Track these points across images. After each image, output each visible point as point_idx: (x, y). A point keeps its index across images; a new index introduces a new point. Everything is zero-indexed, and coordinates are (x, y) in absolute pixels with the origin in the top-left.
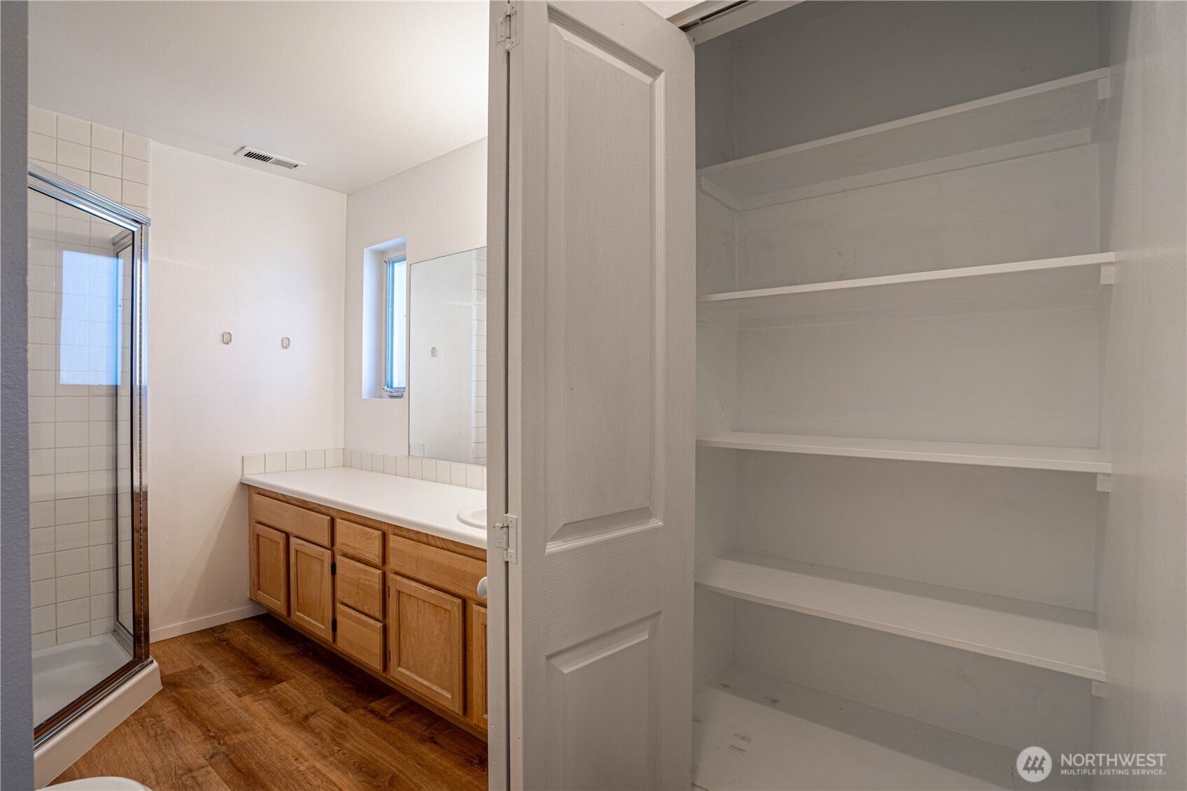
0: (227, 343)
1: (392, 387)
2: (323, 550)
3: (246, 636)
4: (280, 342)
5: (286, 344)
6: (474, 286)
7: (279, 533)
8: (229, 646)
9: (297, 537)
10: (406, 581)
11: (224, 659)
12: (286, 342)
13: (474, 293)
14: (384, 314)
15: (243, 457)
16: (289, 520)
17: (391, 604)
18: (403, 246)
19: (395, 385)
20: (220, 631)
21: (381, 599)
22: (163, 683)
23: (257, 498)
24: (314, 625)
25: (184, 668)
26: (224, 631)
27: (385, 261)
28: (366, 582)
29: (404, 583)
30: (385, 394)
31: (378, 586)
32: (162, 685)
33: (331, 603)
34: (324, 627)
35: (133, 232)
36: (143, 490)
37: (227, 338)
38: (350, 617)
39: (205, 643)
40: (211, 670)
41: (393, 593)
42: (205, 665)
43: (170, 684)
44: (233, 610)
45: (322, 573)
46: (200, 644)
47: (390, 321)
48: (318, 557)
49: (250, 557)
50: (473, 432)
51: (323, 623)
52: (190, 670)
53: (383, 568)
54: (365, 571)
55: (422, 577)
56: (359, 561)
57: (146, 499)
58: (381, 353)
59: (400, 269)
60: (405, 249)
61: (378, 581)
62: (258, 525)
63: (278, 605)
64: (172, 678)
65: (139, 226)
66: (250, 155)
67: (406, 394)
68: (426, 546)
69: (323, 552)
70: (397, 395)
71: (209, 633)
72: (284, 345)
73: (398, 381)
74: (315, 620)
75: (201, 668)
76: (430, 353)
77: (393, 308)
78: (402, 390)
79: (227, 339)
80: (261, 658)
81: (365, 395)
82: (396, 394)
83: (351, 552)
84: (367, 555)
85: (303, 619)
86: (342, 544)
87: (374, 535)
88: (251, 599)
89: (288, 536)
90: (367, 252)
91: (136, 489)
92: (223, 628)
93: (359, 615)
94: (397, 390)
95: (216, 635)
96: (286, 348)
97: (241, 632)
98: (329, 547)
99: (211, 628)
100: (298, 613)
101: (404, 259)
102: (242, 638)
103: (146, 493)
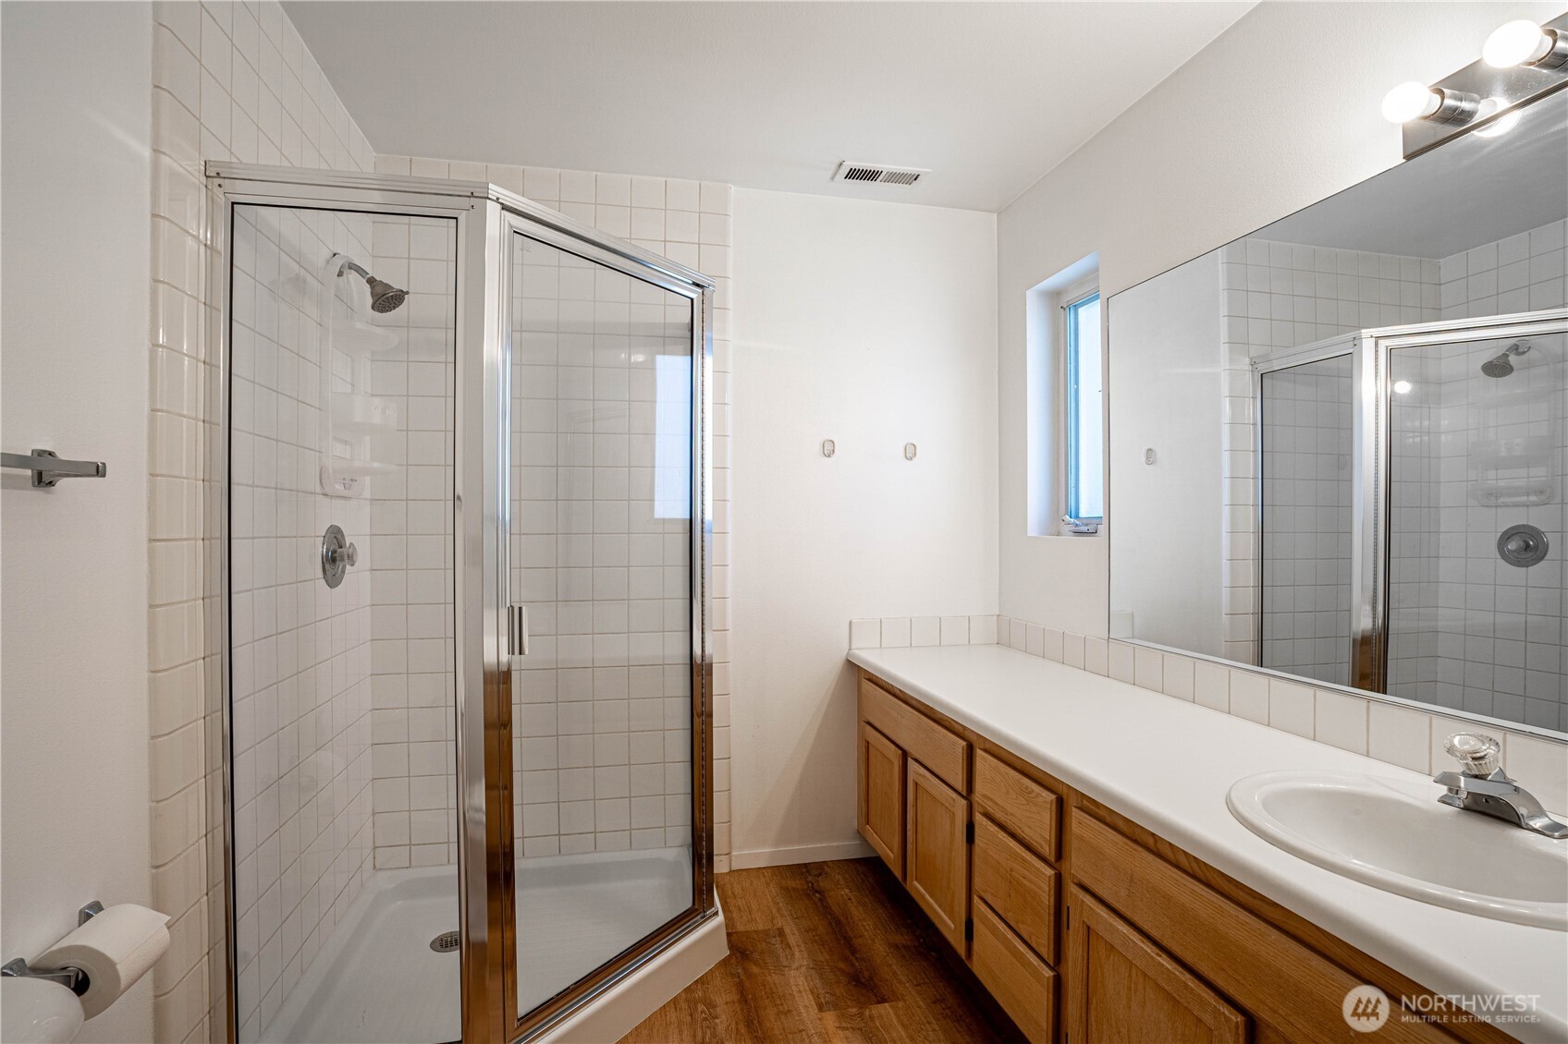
0: (829, 456)
1: (1077, 517)
2: (954, 795)
3: (847, 891)
4: (903, 453)
5: (910, 453)
6: (1224, 336)
7: (893, 747)
8: (824, 908)
9: (916, 760)
10: (1103, 912)
11: (812, 927)
12: (910, 450)
13: (1224, 349)
14: (1062, 397)
15: (850, 623)
16: (908, 730)
17: (1071, 944)
18: (1093, 274)
19: (1083, 514)
20: (816, 873)
21: (1052, 924)
22: (731, 946)
23: (867, 686)
24: (940, 917)
25: (761, 927)
26: (820, 875)
27: (1062, 305)
28: (1025, 881)
29: (1101, 916)
30: (1066, 529)
31: (1047, 898)
32: (729, 948)
33: (964, 891)
34: (953, 926)
35: (692, 300)
36: (707, 661)
37: (828, 447)
38: (994, 930)
39: (794, 889)
40: (792, 940)
41: (1075, 923)
42: (787, 930)
43: (741, 948)
44: (835, 844)
45: (952, 834)
46: (787, 889)
47: (1073, 405)
48: (947, 805)
49: (859, 772)
50: (1226, 593)
51: (951, 915)
52: (766, 932)
53: (1056, 865)
54: (1024, 860)
55: (1137, 919)
56: (1013, 835)
57: (710, 674)
58: (1058, 459)
59: (1089, 317)
60: (1097, 278)
61: (1047, 889)
62: (868, 728)
63: (890, 855)
64: (744, 939)
65: (700, 291)
66: (854, 174)
67: (1102, 529)
68: (1150, 857)
69: (954, 800)
70: (1086, 530)
71: (802, 873)
72: (908, 455)
73: (1090, 505)
74: (940, 906)
75: (781, 932)
76: (1144, 459)
77: (1077, 382)
78: (1097, 521)
79: (828, 450)
80: (860, 941)
81: (1033, 527)
82: (1084, 529)
83: (999, 815)
84: (1027, 830)
85: (923, 896)
86: (984, 796)
87: (1040, 799)
88: (859, 832)
89: (905, 755)
90: (1031, 295)
91: (698, 660)
92: (821, 866)
93: (1010, 935)
94: (1085, 522)
95: (810, 878)
96: (911, 459)
97: (842, 882)
98: (964, 794)
99: (805, 864)
100: (916, 883)
101: (1097, 297)
102: (843, 894)
103: (710, 666)
